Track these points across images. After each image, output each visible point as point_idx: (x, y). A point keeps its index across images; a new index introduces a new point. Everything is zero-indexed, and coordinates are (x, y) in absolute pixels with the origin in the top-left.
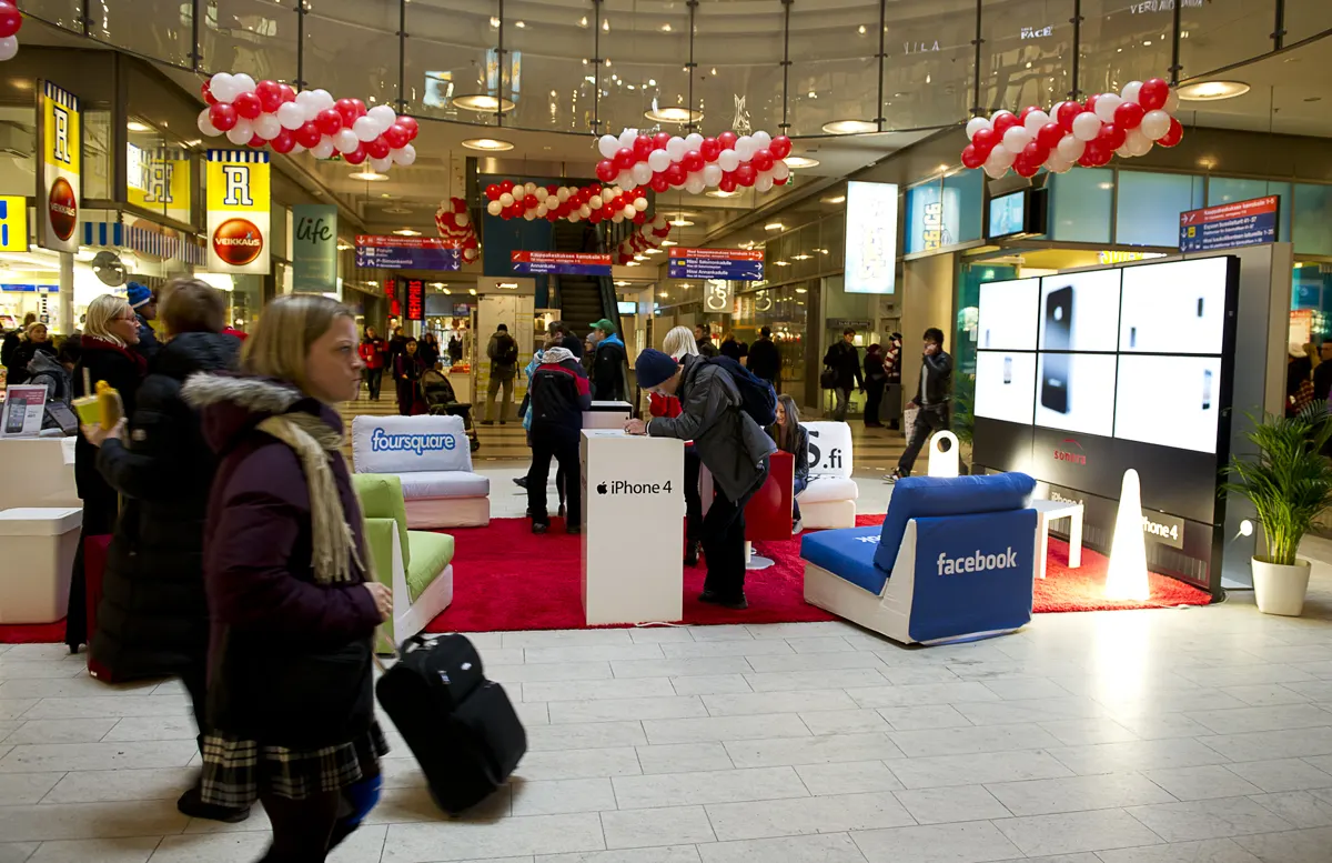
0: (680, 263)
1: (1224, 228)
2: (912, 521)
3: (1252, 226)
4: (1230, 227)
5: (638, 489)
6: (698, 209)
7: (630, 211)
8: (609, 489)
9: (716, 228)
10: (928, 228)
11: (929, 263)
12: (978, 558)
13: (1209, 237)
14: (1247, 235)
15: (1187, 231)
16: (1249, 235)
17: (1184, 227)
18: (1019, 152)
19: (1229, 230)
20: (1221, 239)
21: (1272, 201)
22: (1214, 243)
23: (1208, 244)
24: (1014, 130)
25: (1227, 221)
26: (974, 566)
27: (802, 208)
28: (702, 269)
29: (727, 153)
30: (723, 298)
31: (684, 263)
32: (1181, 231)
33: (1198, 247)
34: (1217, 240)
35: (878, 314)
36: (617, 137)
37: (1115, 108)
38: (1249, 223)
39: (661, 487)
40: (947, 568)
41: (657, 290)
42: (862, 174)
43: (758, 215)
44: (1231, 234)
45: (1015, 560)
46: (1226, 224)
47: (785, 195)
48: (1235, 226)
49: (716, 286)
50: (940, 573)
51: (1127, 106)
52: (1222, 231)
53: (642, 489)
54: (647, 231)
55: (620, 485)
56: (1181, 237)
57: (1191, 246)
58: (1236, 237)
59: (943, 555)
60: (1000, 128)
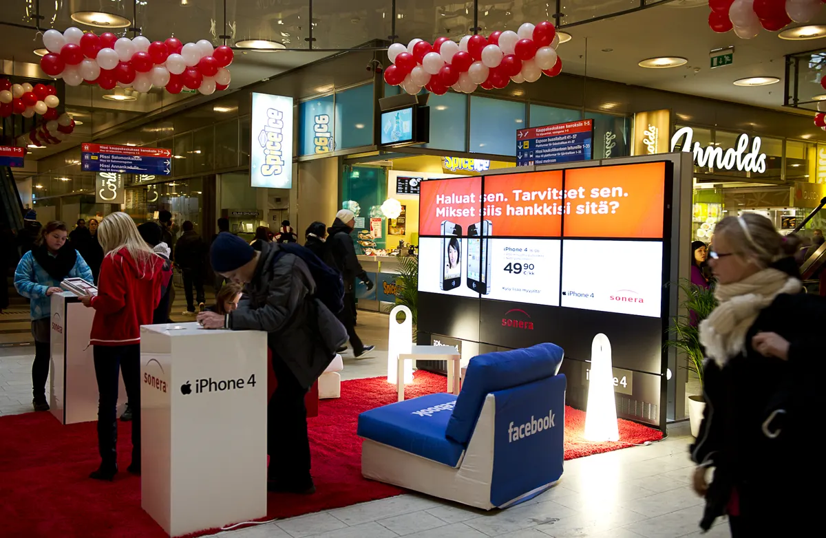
0: (92, 158)
1: (552, 142)
2: (490, 395)
3: (573, 141)
4: (557, 142)
5: (222, 386)
6: (92, 110)
7: (42, 106)
8: (193, 388)
9: (104, 128)
10: (318, 135)
11: (320, 164)
12: (534, 422)
13: (540, 149)
14: (569, 148)
15: (522, 144)
16: (572, 148)
17: (519, 141)
18: (435, 72)
19: (556, 144)
20: (549, 150)
21: (589, 123)
22: (544, 154)
23: (539, 154)
24: (431, 55)
25: (554, 137)
26: (530, 431)
27: (194, 115)
28: (115, 164)
29: (174, 57)
30: (114, 190)
31: (97, 158)
32: (518, 144)
33: (531, 156)
34: (547, 151)
35: (267, 205)
36: (63, 33)
37: (516, 43)
38: (571, 139)
39: (246, 382)
40: (515, 435)
41: (35, 183)
42: (261, 87)
43: (151, 118)
44: (557, 147)
45: (554, 421)
46: (552, 140)
47: (179, 101)
48: (560, 141)
49: (107, 179)
50: (510, 441)
51: (524, 41)
52: (550, 144)
53: (227, 385)
54: (52, 127)
55: (204, 383)
56: (518, 148)
57: (526, 155)
58: (561, 149)
59: (512, 424)
60: (419, 53)
